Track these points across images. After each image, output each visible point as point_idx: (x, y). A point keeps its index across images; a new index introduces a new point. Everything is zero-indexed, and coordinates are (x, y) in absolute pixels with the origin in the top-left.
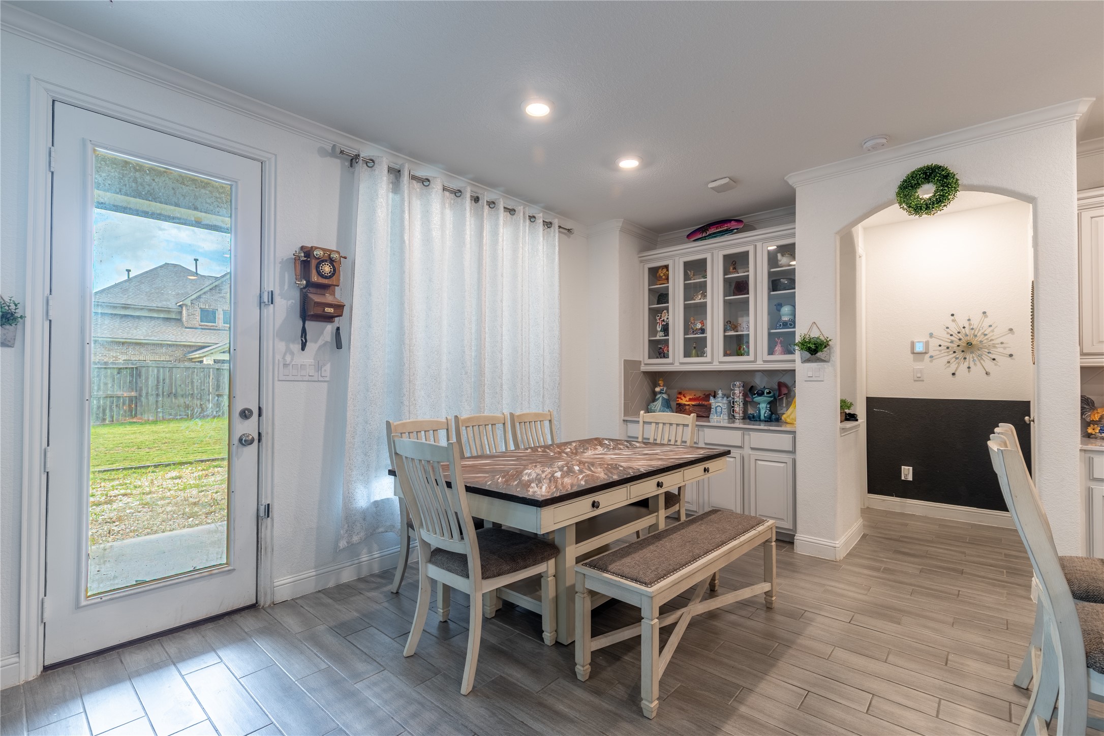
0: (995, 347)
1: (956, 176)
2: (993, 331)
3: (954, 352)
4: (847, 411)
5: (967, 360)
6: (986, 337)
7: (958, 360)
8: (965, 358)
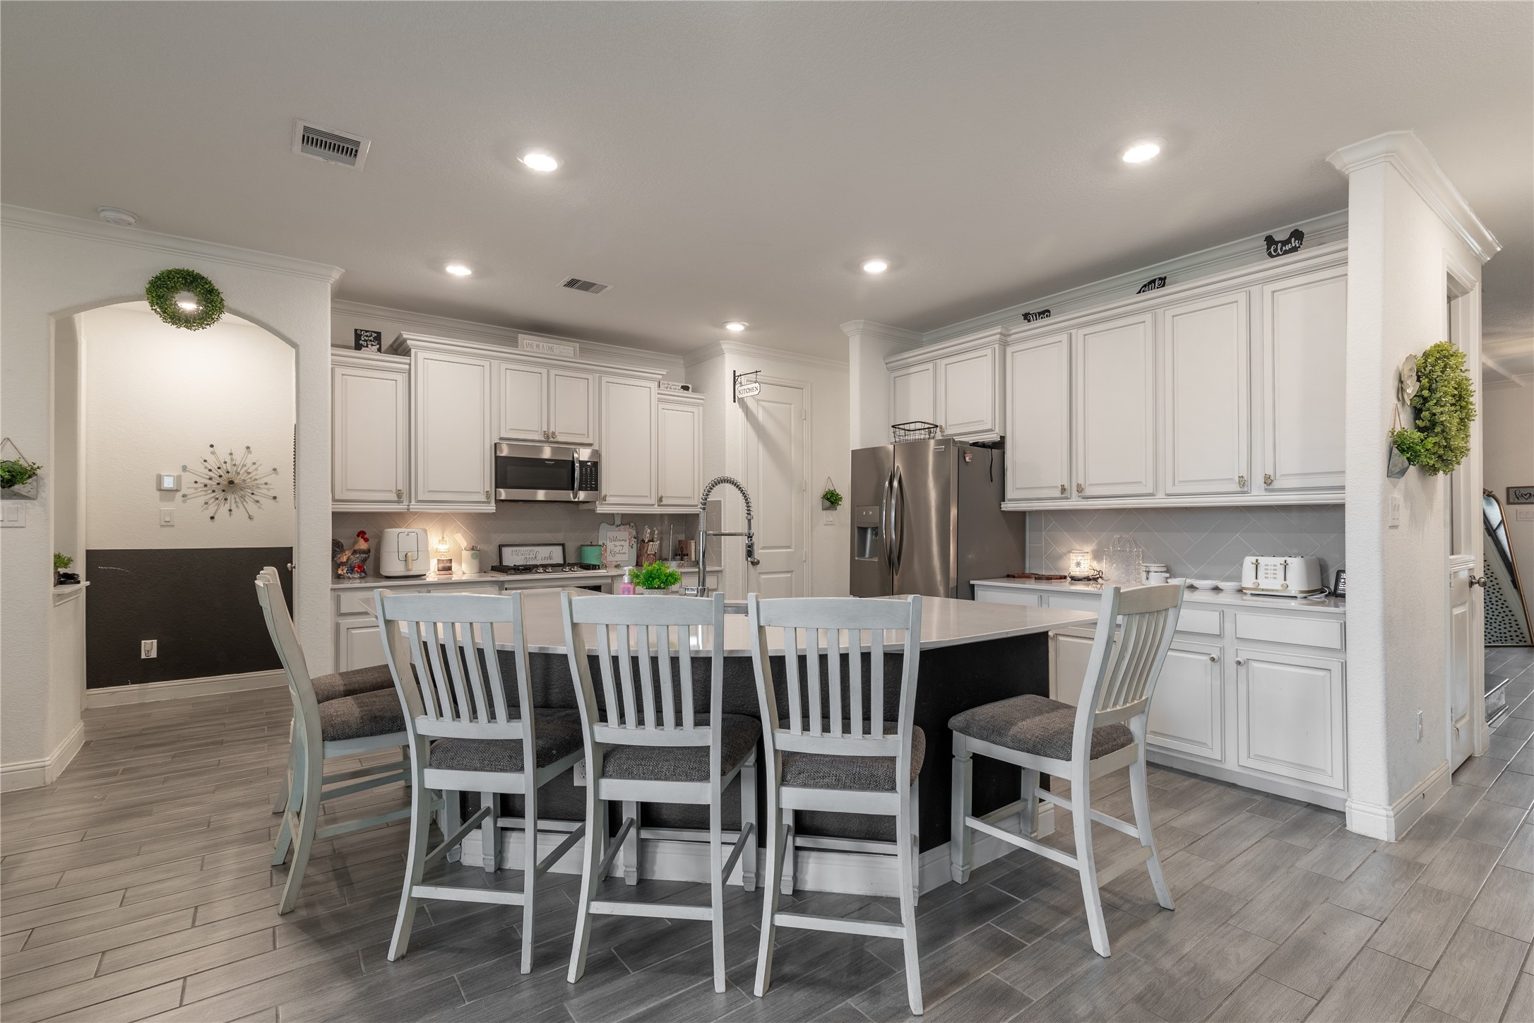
0: (259, 488)
1: (221, 295)
2: (256, 469)
3: (214, 491)
4: (62, 571)
5: (229, 501)
6: (250, 476)
7: (217, 501)
8: (226, 499)
